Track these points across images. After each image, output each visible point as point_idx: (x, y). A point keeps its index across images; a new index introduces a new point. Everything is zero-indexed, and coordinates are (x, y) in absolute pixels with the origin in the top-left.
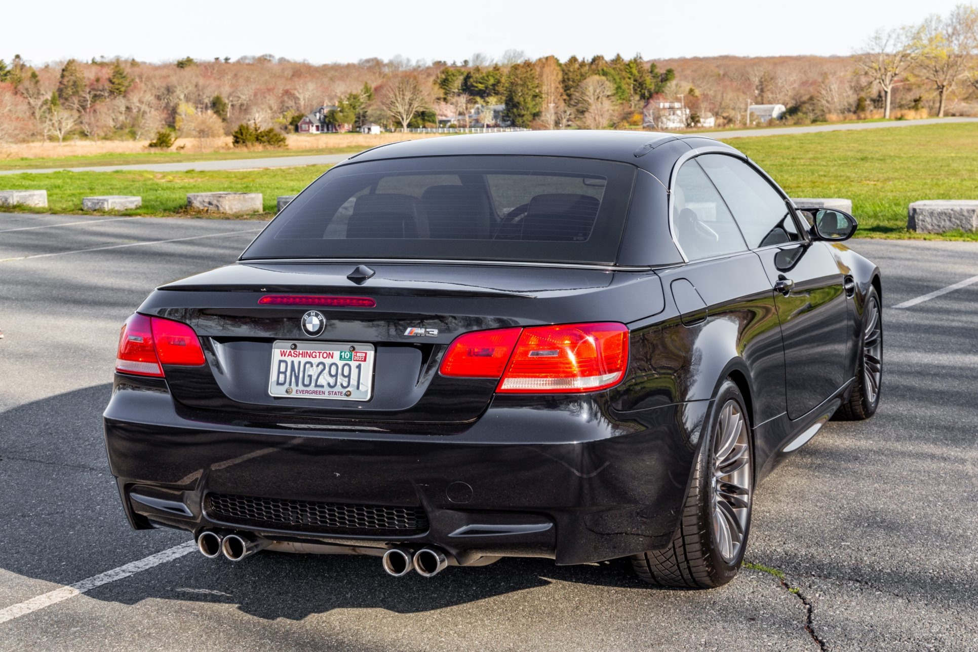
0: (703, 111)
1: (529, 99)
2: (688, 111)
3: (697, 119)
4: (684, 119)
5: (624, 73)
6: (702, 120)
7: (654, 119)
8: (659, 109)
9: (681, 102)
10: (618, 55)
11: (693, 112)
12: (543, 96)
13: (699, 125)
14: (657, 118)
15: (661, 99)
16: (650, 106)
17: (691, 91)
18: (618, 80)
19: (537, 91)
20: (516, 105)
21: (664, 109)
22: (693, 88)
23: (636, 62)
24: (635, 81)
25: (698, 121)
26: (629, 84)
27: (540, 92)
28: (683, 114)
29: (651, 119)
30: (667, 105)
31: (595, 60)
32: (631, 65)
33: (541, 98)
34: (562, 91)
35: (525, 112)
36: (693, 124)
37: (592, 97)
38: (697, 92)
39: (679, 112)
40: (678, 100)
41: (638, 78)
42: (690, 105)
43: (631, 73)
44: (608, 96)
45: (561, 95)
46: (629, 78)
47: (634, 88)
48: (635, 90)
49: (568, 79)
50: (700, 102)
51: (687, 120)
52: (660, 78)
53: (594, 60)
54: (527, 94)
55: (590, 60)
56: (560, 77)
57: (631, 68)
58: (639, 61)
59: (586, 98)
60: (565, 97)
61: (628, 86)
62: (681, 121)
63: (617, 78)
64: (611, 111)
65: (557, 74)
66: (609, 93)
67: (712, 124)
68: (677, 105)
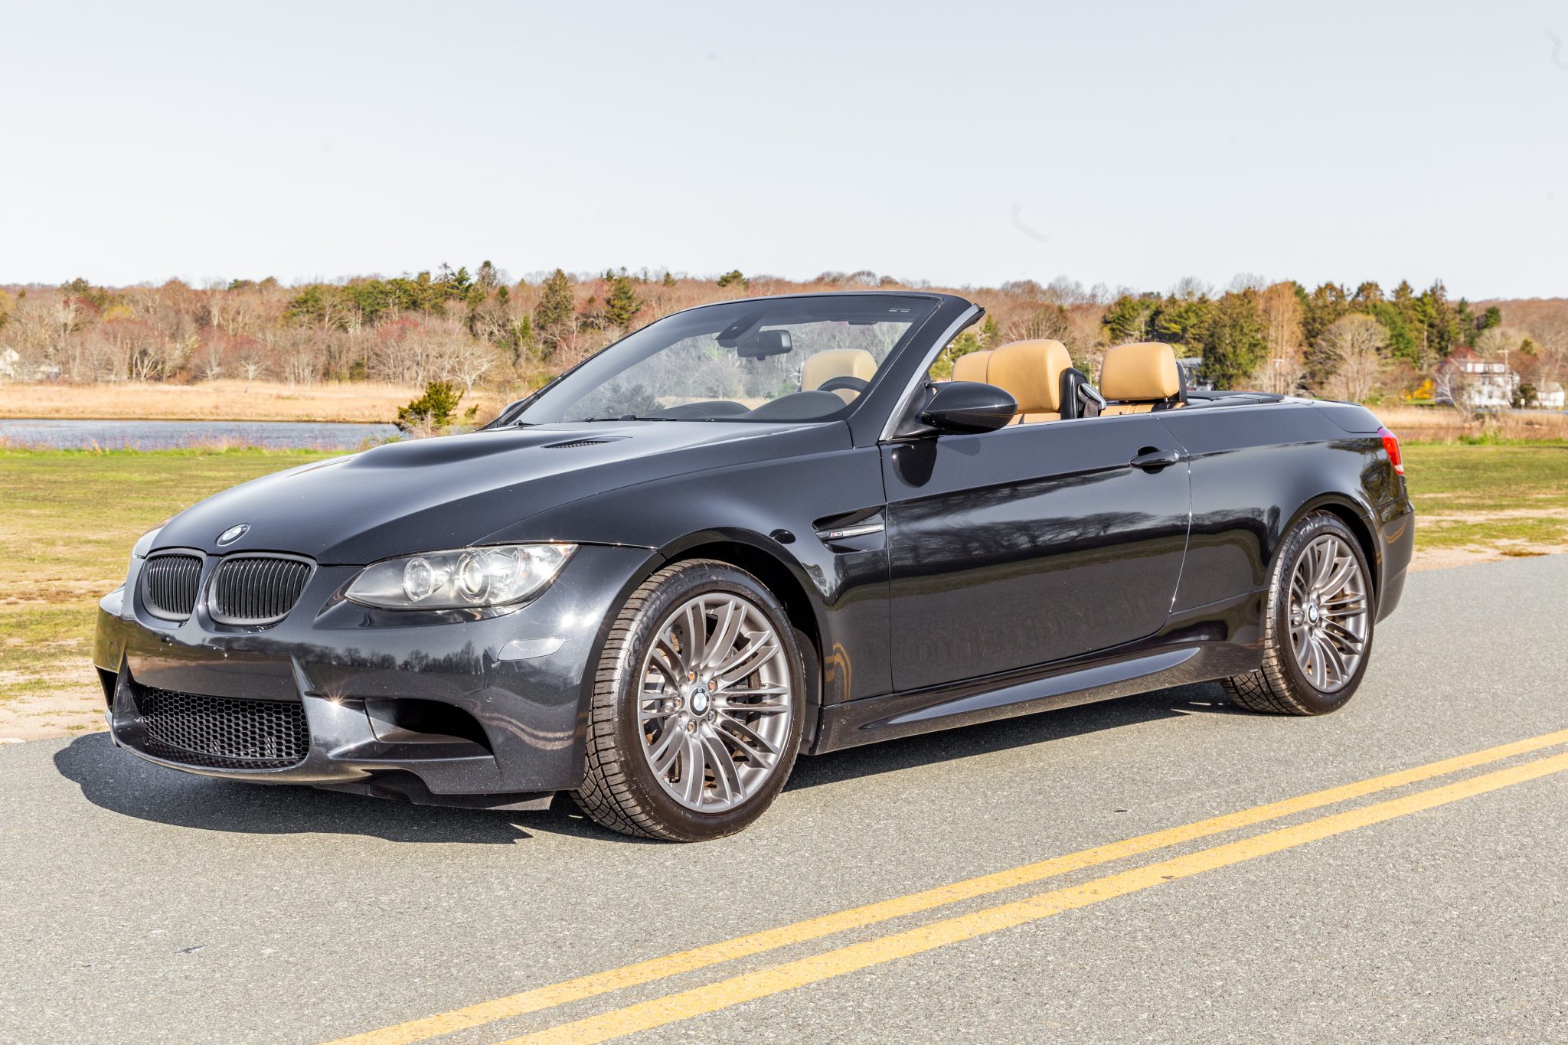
0: (1543, 380)
1: (1243, 351)
2: (1517, 378)
3: (1532, 393)
4: (1509, 394)
5: (1411, 313)
6: (1539, 395)
7: (1453, 390)
8: (1463, 374)
9: (1504, 363)
10: (1404, 283)
11: (1524, 382)
12: (1270, 345)
13: (1535, 403)
14: (1459, 390)
15: (1469, 357)
16: (1447, 367)
17: (1526, 344)
18: (1400, 323)
19: (1259, 336)
20: (1220, 360)
21: (1474, 373)
22: (1530, 340)
23: (1435, 294)
24: (1431, 326)
25: (1534, 397)
26: (1419, 331)
27: (1264, 338)
28: (1507, 384)
29: (1447, 390)
30: (1480, 368)
31: (1366, 288)
32: (1425, 300)
33: (1265, 348)
34: (1301, 337)
35: (1235, 371)
36: (1523, 402)
37: (1349, 350)
38: (1536, 346)
39: (1500, 380)
40: (1499, 359)
41: (1437, 322)
42: (1520, 369)
43: (1424, 313)
44: (1378, 349)
45: (1300, 345)
46: (1422, 322)
47: (1428, 337)
48: (1430, 341)
49: (1314, 320)
50: (1538, 364)
51: (1514, 393)
52: (1475, 322)
53: (1362, 289)
54: (1240, 341)
55: (1354, 290)
56: (1299, 316)
57: (1424, 304)
58: (1439, 292)
59: (1339, 351)
60: (1305, 348)
61: (1418, 334)
62: (1504, 396)
63: (1399, 320)
64: (1377, 375)
65: (1295, 311)
66: (1380, 345)
67: (1560, 403)
68: (1497, 368)
